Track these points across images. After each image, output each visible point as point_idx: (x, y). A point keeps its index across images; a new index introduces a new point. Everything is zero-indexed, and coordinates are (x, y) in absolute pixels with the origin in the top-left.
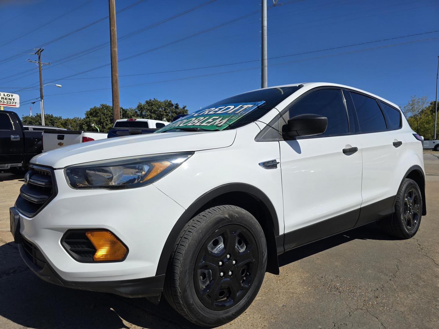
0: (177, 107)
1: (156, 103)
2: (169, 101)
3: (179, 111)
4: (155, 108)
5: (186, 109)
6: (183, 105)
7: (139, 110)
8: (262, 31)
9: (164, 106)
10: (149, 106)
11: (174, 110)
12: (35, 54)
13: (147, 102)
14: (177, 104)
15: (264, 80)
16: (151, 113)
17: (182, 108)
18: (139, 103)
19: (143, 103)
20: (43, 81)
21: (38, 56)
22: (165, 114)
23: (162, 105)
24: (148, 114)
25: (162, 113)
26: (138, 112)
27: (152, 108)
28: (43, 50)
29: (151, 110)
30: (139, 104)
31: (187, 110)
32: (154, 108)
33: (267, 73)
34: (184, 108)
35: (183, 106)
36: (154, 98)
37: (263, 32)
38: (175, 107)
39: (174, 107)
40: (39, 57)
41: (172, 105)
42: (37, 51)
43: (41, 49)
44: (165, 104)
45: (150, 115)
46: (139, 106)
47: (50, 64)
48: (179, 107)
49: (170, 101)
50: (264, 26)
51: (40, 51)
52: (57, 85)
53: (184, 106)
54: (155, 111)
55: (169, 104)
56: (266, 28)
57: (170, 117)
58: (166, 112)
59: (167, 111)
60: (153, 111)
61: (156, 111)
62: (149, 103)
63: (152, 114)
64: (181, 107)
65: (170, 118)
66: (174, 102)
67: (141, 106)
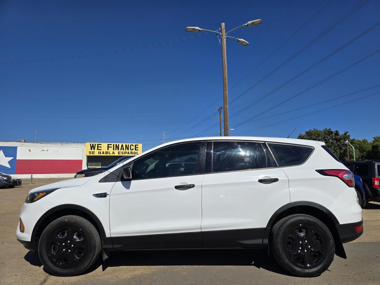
0: (337, 134)
1: (316, 132)
2: (328, 129)
3: (340, 137)
5: (347, 134)
11: (333, 137)
13: (307, 133)
14: (337, 131)
23: (321, 134)
31: (349, 136)
34: (346, 134)
35: (344, 132)
36: (314, 129)
38: (335, 134)
40: (220, 113)
41: (332, 133)
42: (219, 108)
43: (221, 107)
44: (325, 132)
46: (299, 137)
49: (330, 129)
51: (221, 108)
55: (328, 132)
64: (341, 133)
66: (333, 130)
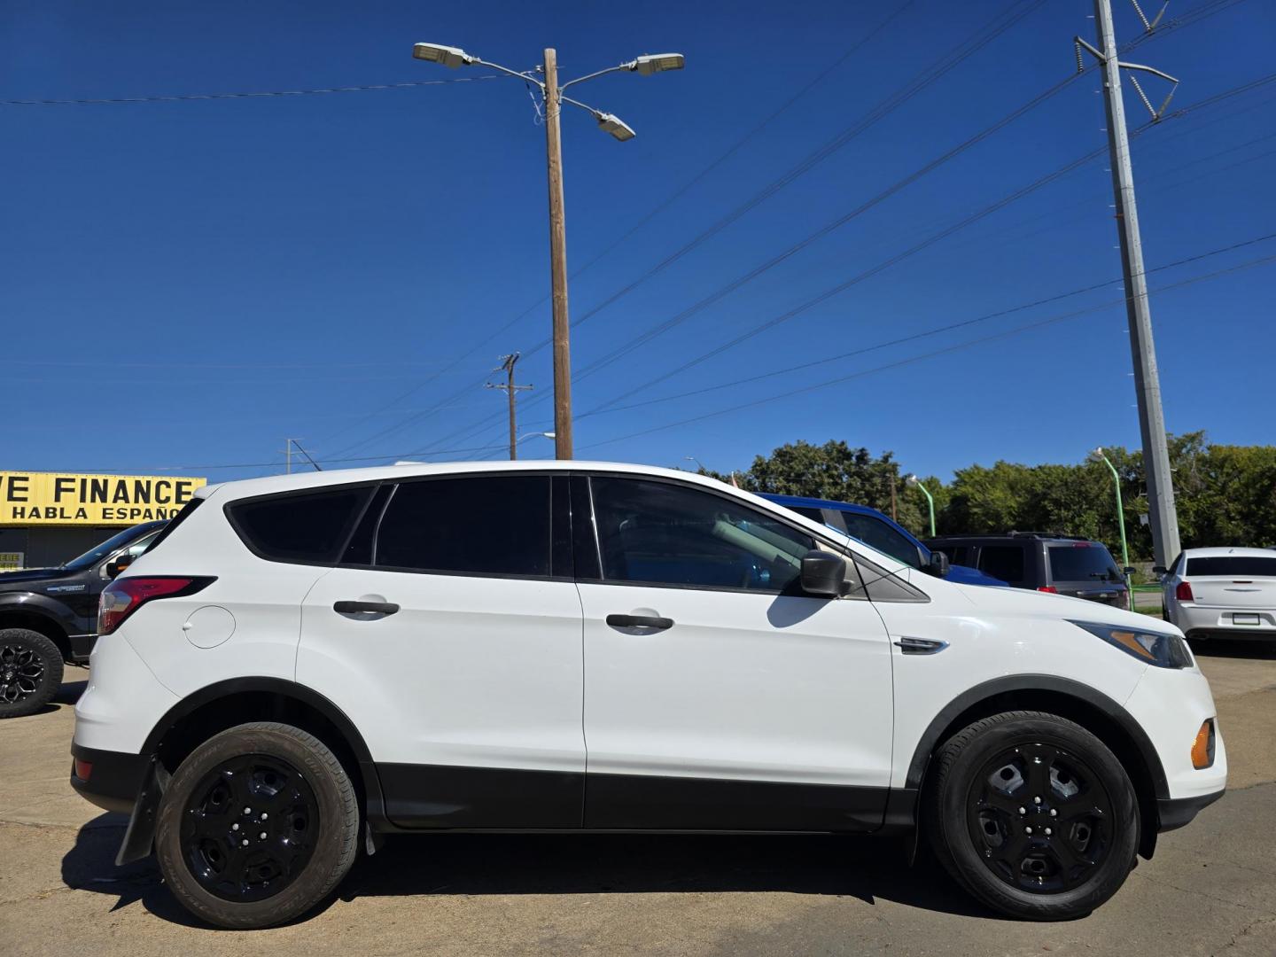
0: (862, 457)
1: (804, 452)
2: (838, 442)
3: (870, 469)
4: (799, 468)
5: (891, 460)
6: (884, 452)
7: (757, 477)
8: (1116, 204)
9: (824, 459)
10: (783, 463)
11: (853, 469)
12: (503, 368)
13: (778, 453)
14: (862, 450)
15: (1142, 350)
16: (788, 482)
17: (880, 459)
18: (758, 456)
19: (768, 456)
20: (516, 430)
21: (506, 373)
22: (826, 480)
23: (821, 457)
24: (780, 485)
25: (817, 479)
26: (755, 480)
27: (791, 467)
28: (517, 357)
29: (789, 475)
30: (756, 458)
31: (895, 466)
32: (795, 466)
33: (1150, 326)
34: (886, 459)
35: (882, 454)
36: (798, 441)
37: (1122, 207)
38: (858, 458)
39: (854, 458)
40: (510, 375)
41: (848, 456)
42: (505, 361)
43: (512, 356)
44: (829, 453)
45: (785, 487)
46: (756, 466)
47: (533, 387)
48: (869, 457)
49: (843, 443)
50: (1122, 187)
51: (513, 359)
52: (546, 434)
53: (886, 454)
54: (799, 475)
55: (839, 451)
56: (1130, 195)
57: (842, 488)
58: (831, 476)
59: (835, 473)
60: (792, 475)
61: (803, 474)
62: (781, 454)
63: (791, 484)
64: (875, 456)
65: (844, 491)
66: (853, 447)
67: (761, 464)
